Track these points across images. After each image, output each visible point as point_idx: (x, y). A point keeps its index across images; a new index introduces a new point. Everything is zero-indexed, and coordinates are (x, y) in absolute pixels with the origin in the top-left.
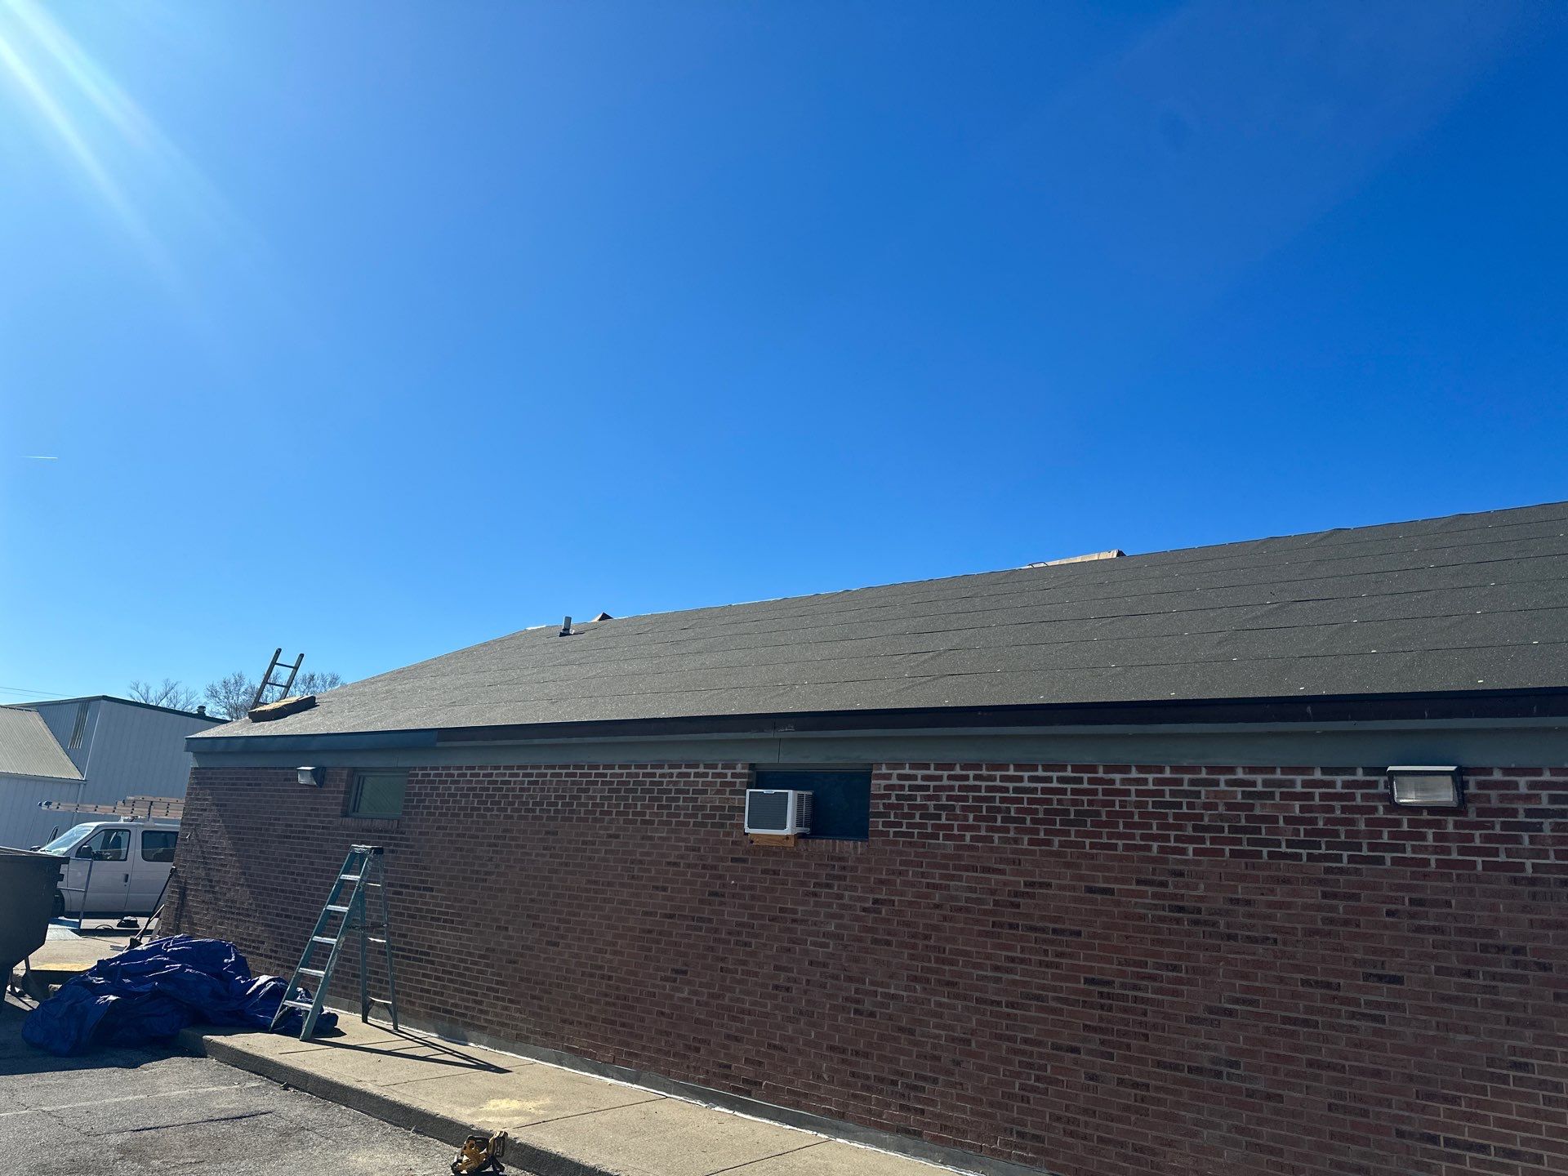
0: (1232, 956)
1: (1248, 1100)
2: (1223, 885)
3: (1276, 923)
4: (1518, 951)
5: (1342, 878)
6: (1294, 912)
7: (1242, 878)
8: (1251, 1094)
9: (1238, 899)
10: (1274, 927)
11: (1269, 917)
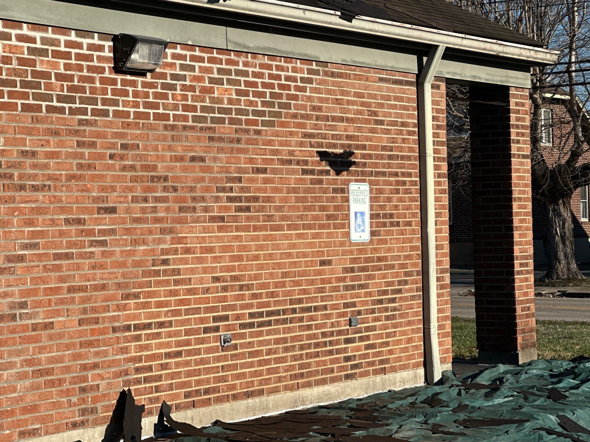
0: (23, 205)
1: (33, 333)
2: (17, 138)
3: (51, 172)
4: (166, 179)
5: (88, 128)
6: (60, 161)
7: (29, 132)
8: (35, 327)
9: (27, 151)
10: (48, 175)
11: (46, 166)
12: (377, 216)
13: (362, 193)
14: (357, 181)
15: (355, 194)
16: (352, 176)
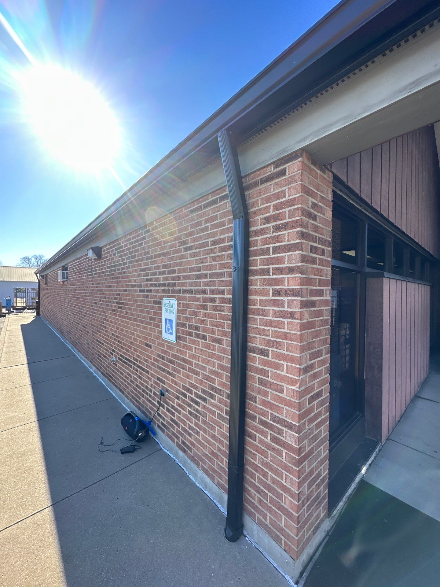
12: (184, 325)
13: (171, 305)
14: (168, 297)
15: (166, 306)
16: (165, 293)
